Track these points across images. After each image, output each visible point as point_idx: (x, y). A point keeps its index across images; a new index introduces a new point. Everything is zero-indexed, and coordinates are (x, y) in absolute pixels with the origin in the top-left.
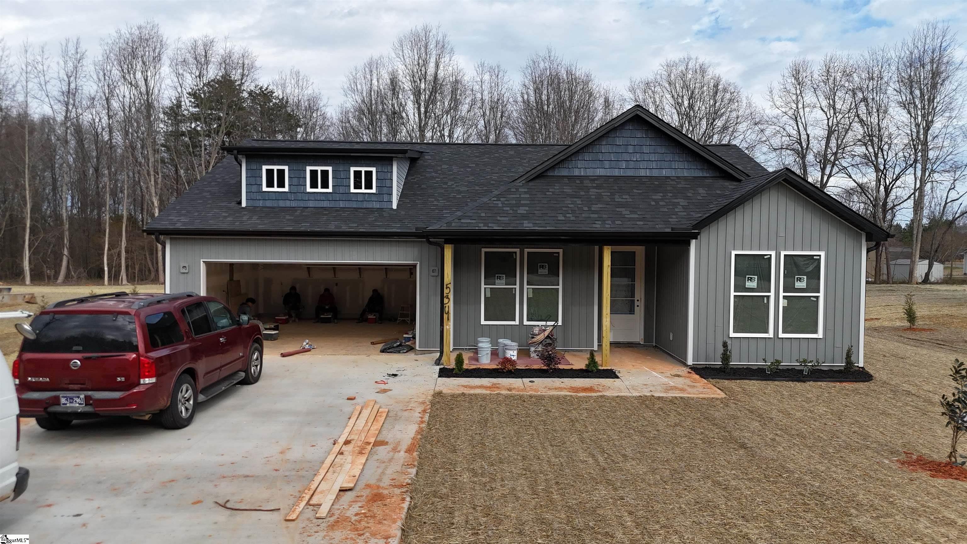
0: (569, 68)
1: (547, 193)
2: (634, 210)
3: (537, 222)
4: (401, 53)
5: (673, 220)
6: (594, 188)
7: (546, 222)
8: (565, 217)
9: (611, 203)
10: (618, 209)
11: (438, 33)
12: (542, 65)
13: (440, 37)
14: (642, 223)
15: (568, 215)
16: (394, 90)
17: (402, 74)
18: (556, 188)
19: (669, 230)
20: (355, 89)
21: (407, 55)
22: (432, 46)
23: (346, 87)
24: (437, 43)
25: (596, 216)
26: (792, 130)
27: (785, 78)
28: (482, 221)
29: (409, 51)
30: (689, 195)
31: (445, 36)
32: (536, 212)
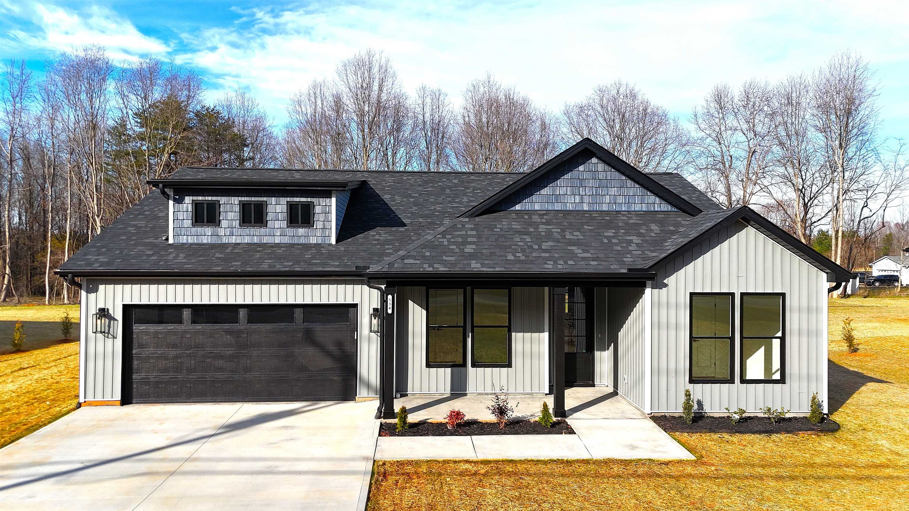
0: (508, 92)
1: (495, 230)
2: (586, 248)
3: (486, 262)
4: (345, 77)
5: (628, 259)
6: (543, 223)
7: (495, 262)
8: (515, 256)
9: (561, 241)
10: (569, 248)
11: (381, 58)
12: (482, 89)
13: (383, 62)
14: (595, 263)
15: (518, 255)
16: (338, 112)
17: (345, 96)
18: (504, 223)
19: (625, 271)
20: (300, 111)
21: (351, 78)
22: (375, 70)
23: (290, 109)
24: (381, 67)
25: (547, 255)
26: (716, 152)
27: (709, 103)
28: (426, 262)
29: (353, 75)
30: (642, 231)
31: (388, 61)
32: (484, 251)
